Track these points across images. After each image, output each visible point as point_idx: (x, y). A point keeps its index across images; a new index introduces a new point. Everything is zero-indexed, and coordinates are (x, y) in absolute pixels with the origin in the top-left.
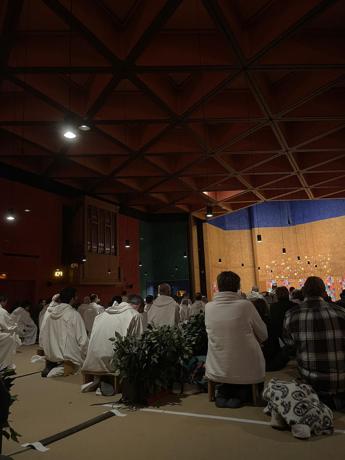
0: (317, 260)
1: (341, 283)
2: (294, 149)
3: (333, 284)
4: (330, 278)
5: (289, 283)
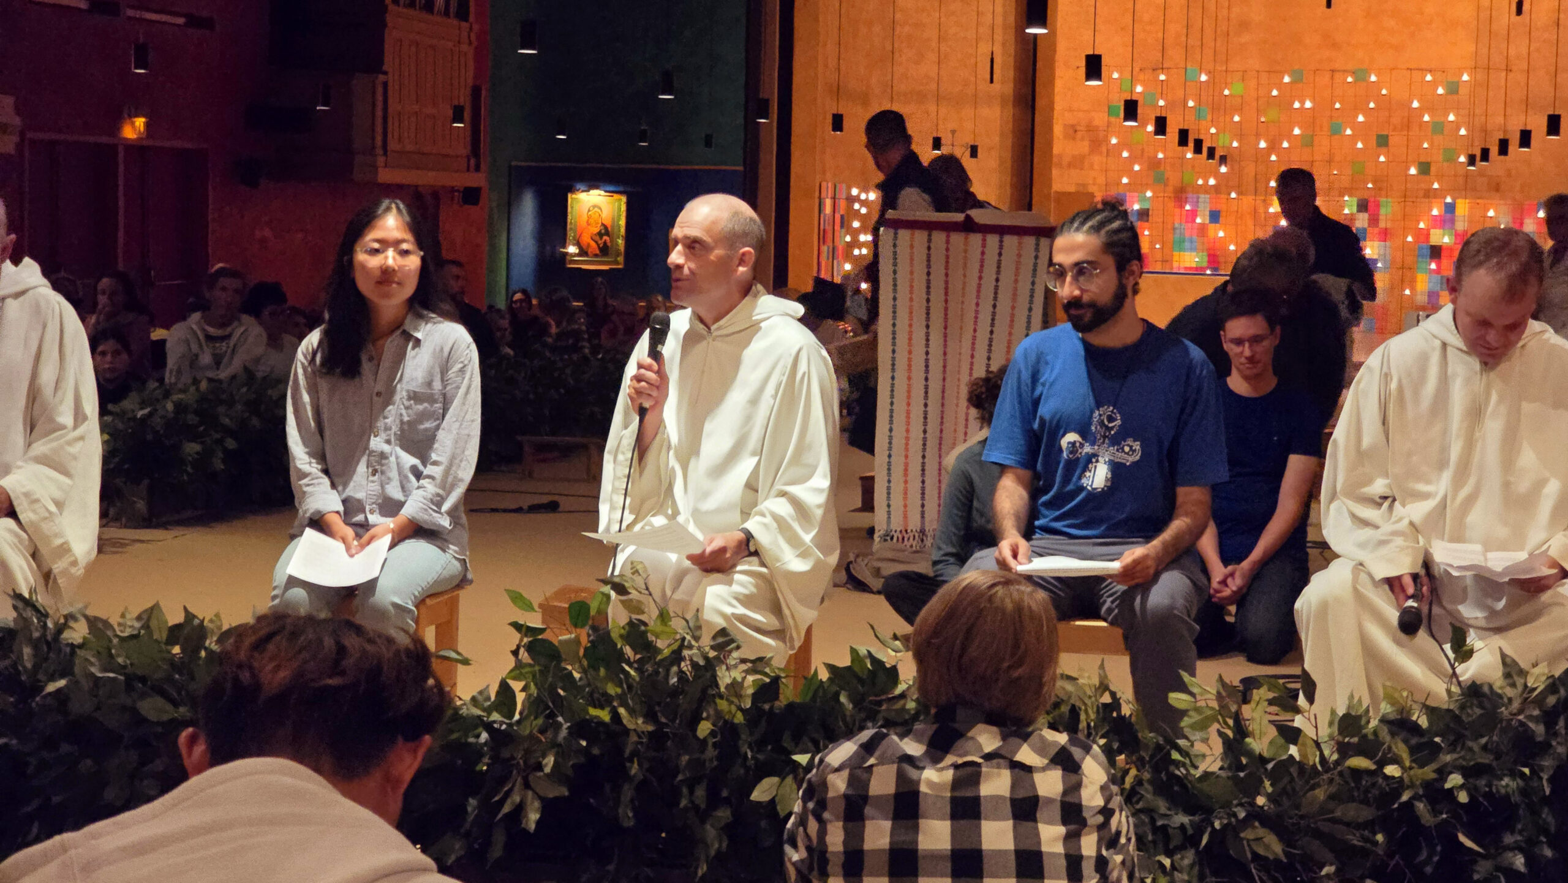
5: (1215, 217)
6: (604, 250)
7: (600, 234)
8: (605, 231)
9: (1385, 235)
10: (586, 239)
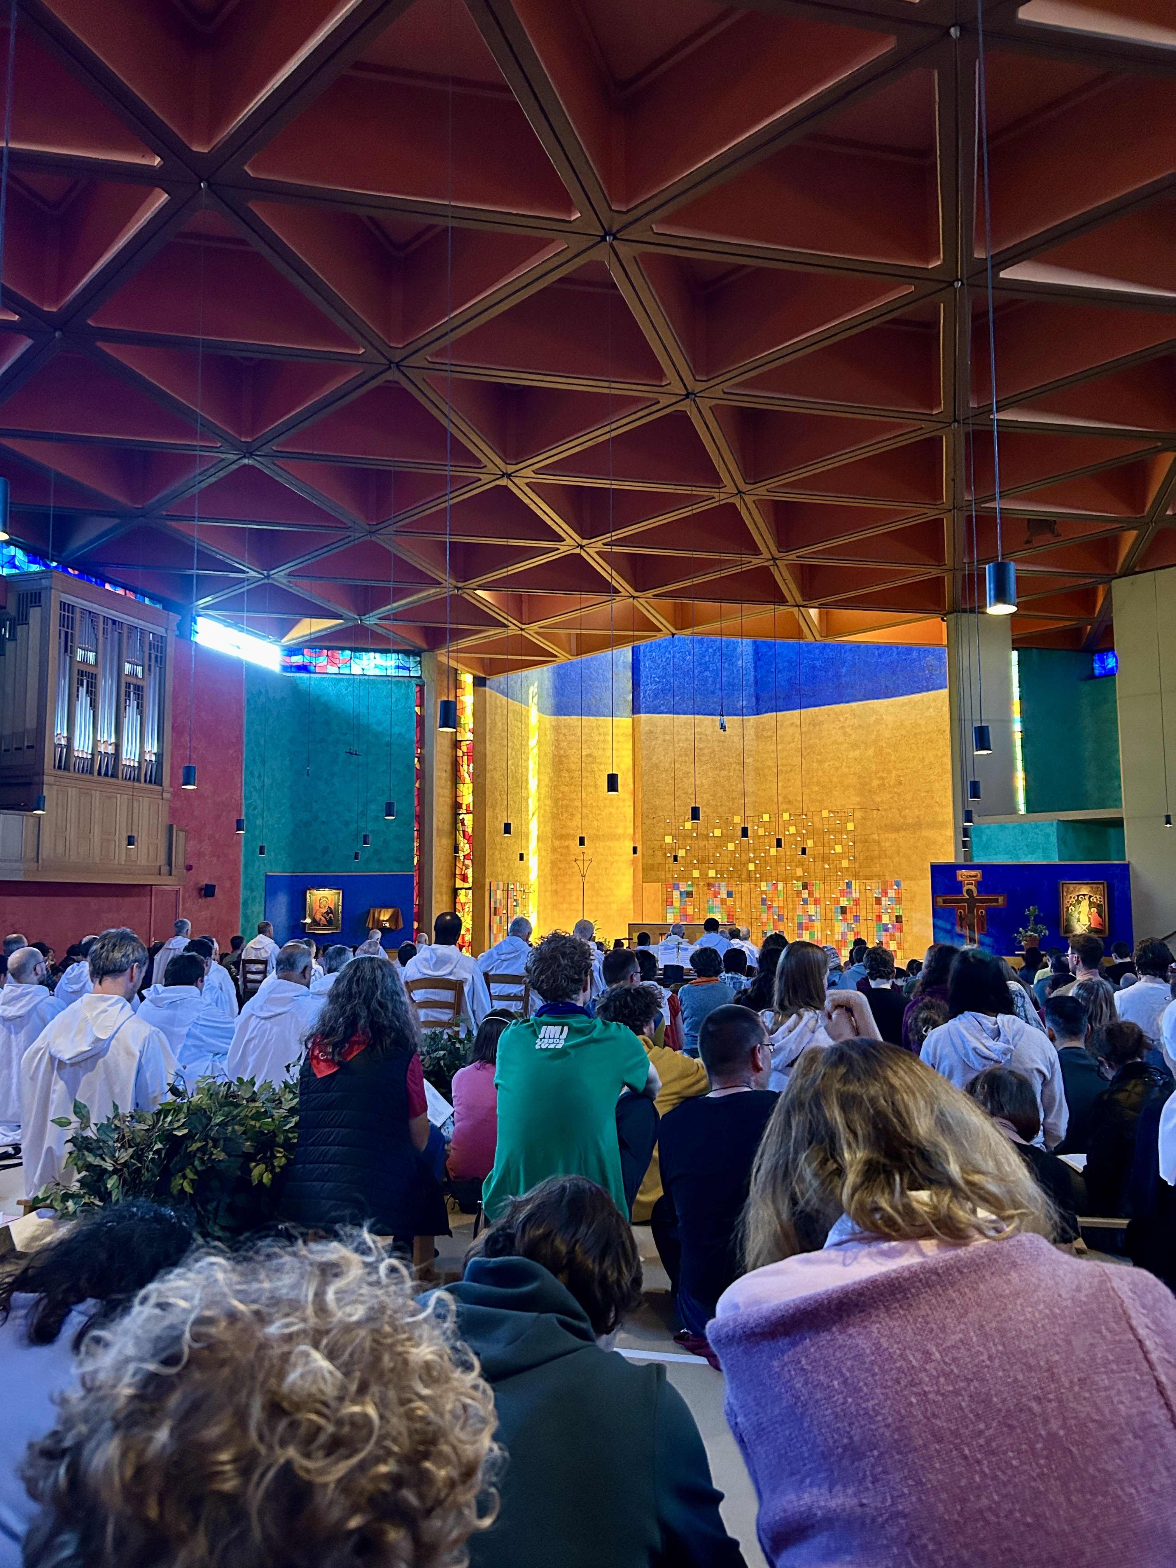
0: (818, 825)
1: (878, 901)
2: (762, 490)
3: (856, 902)
4: (849, 885)
5: (730, 895)
6: (330, 922)
7: (327, 913)
8: (330, 911)
9: (817, 902)
10: (318, 917)
